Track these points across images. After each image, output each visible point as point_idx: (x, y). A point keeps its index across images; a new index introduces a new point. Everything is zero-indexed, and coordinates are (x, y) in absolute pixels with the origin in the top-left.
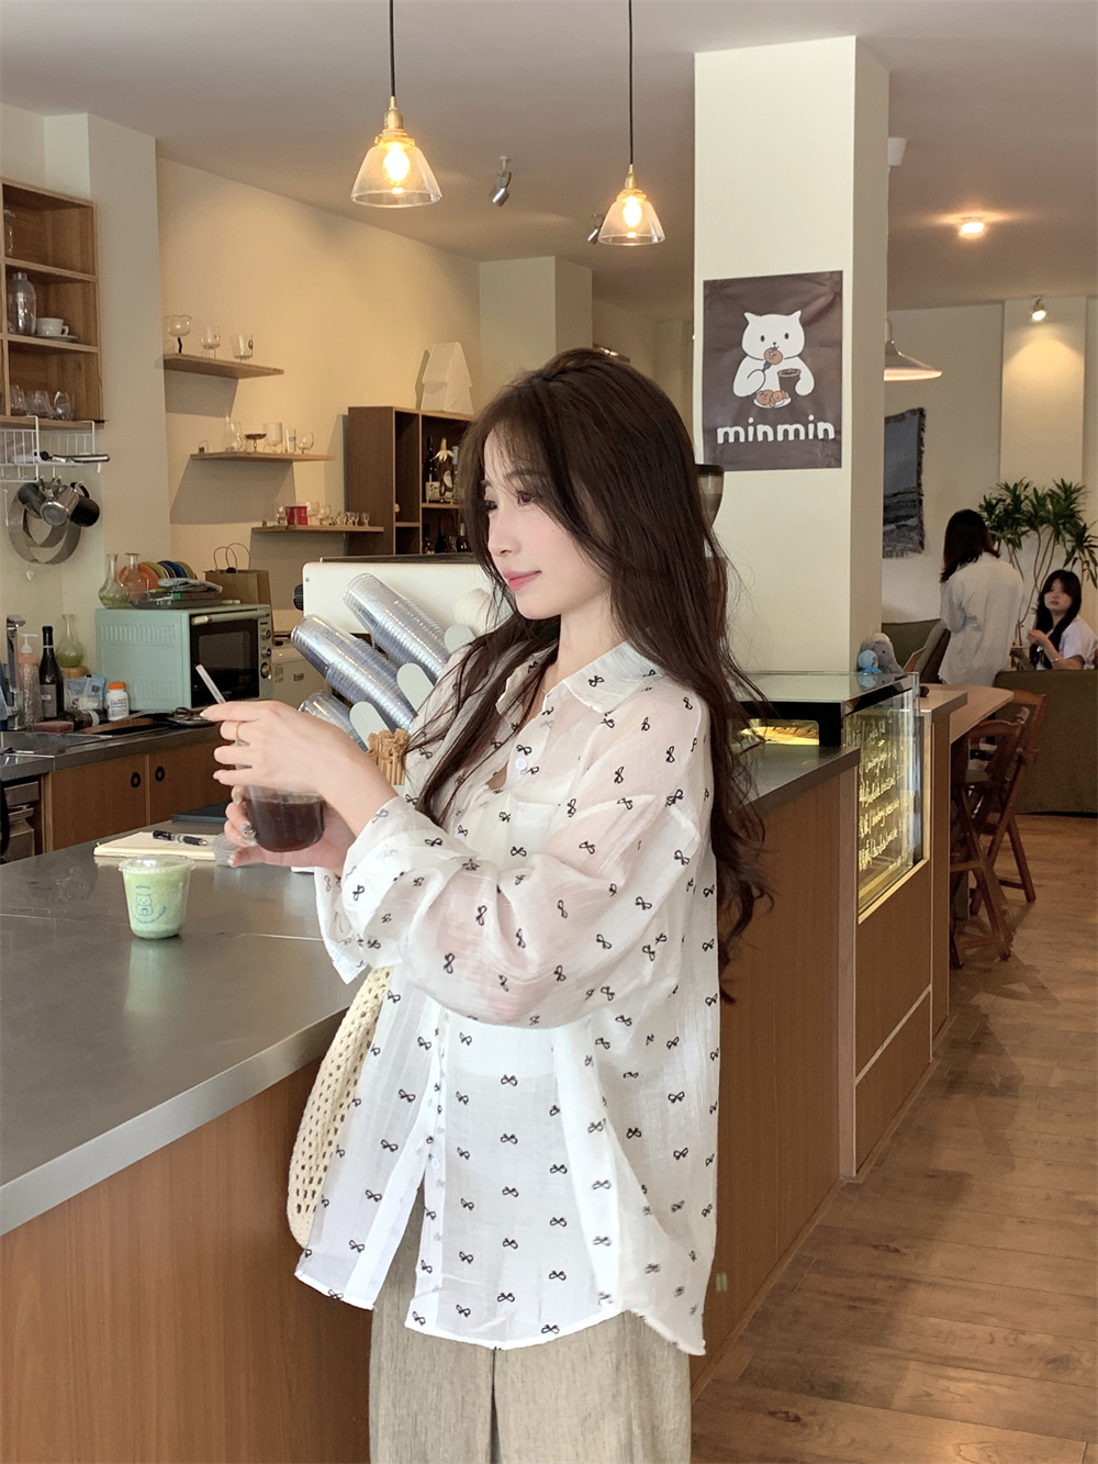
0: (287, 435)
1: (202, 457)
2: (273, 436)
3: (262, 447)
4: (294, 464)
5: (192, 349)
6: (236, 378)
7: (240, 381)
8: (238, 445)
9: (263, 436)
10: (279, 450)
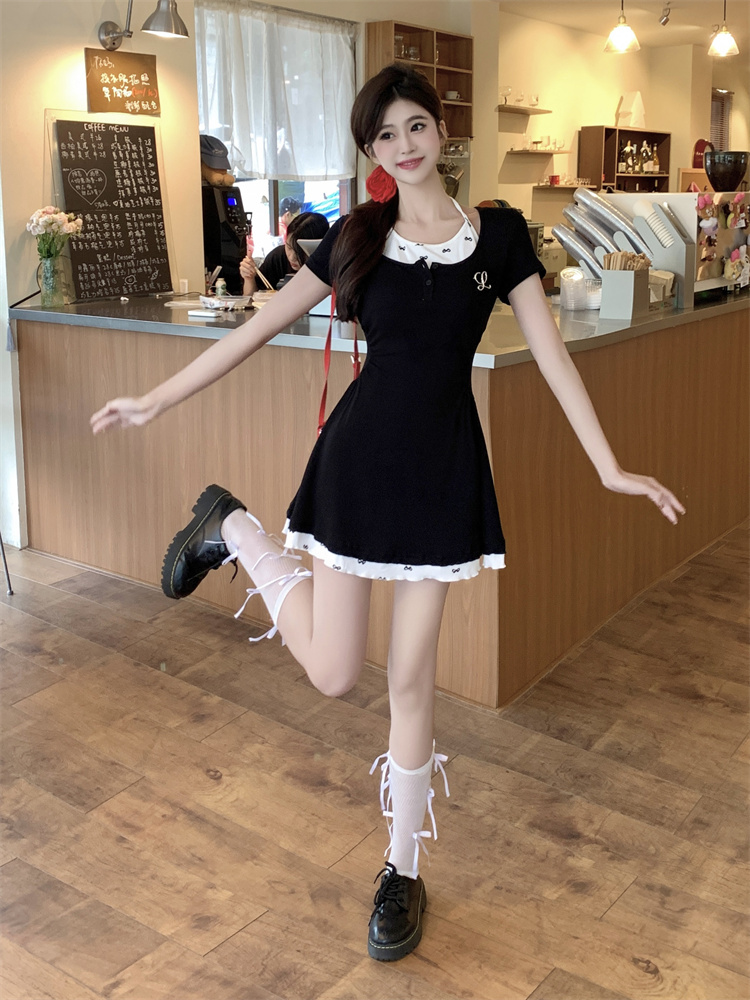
0: (552, 141)
1: (512, 154)
2: (545, 142)
3: (540, 148)
4: (554, 156)
5: (511, 103)
6: (528, 115)
7: (531, 117)
8: (529, 147)
9: (540, 142)
10: (548, 148)
